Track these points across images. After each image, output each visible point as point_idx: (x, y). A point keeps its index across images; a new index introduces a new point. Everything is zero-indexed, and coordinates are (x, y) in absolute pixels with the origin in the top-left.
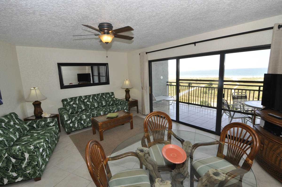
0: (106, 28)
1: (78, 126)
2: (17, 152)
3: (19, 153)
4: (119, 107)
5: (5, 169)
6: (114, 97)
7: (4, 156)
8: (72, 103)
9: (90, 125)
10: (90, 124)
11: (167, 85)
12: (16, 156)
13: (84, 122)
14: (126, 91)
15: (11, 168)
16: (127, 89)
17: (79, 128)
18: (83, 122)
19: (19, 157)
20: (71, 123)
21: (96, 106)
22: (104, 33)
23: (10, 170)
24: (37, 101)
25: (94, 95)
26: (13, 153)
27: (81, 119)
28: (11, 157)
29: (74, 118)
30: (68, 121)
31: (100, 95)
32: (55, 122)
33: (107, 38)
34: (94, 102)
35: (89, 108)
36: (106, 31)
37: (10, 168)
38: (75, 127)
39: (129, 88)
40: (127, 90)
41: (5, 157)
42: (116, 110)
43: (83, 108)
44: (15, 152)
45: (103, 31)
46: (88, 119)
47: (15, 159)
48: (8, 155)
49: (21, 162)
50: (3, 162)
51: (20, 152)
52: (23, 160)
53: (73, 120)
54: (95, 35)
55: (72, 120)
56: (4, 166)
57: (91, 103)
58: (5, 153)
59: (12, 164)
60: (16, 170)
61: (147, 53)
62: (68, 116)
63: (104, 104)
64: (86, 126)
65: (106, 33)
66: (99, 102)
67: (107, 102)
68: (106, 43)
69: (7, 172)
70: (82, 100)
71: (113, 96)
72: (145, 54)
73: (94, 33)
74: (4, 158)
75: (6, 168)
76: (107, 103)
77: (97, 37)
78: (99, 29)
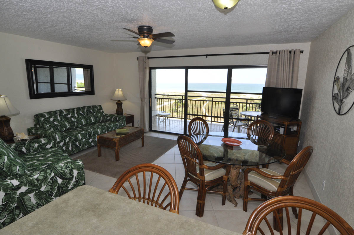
0: (145, 32)
1: (72, 149)
2: (65, 169)
3: (67, 170)
4: (117, 123)
5: (49, 194)
6: (103, 112)
7: (50, 176)
8: (51, 119)
9: (86, 148)
10: (86, 146)
11: (156, 98)
12: (63, 175)
13: (80, 145)
14: (117, 103)
15: (56, 191)
16: (119, 101)
17: (73, 152)
18: (79, 143)
19: (67, 176)
20: (63, 145)
21: (84, 124)
22: (144, 37)
23: (54, 194)
24: (4, 116)
25: (79, 109)
26: (60, 171)
27: (76, 140)
28: (58, 177)
29: (68, 138)
30: (61, 142)
31: (86, 109)
32: (53, 142)
33: (146, 42)
34: (80, 118)
35: (75, 126)
36: (145, 34)
37: (54, 191)
38: (69, 150)
39: (121, 100)
40: (119, 103)
41: (51, 178)
42: (114, 127)
43: (68, 127)
44: (63, 170)
45: (143, 34)
46: (84, 140)
47: (62, 179)
48: (55, 174)
49: (68, 182)
50: (48, 184)
51: (69, 169)
52: (71, 179)
53: (67, 141)
54: (134, 38)
55: (65, 141)
56: (48, 189)
57: (77, 119)
58: (51, 172)
59: (57, 187)
60: (61, 193)
61: (148, 58)
62: (61, 136)
63: (93, 121)
64: (82, 149)
65: (145, 37)
66: (87, 118)
67: (96, 118)
68: (144, 46)
69: (51, 197)
70: (64, 115)
71: (101, 111)
72: (147, 59)
73: (133, 36)
74: (49, 179)
75: (50, 192)
76: (96, 120)
77: (136, 39)
78: (139, 32)
